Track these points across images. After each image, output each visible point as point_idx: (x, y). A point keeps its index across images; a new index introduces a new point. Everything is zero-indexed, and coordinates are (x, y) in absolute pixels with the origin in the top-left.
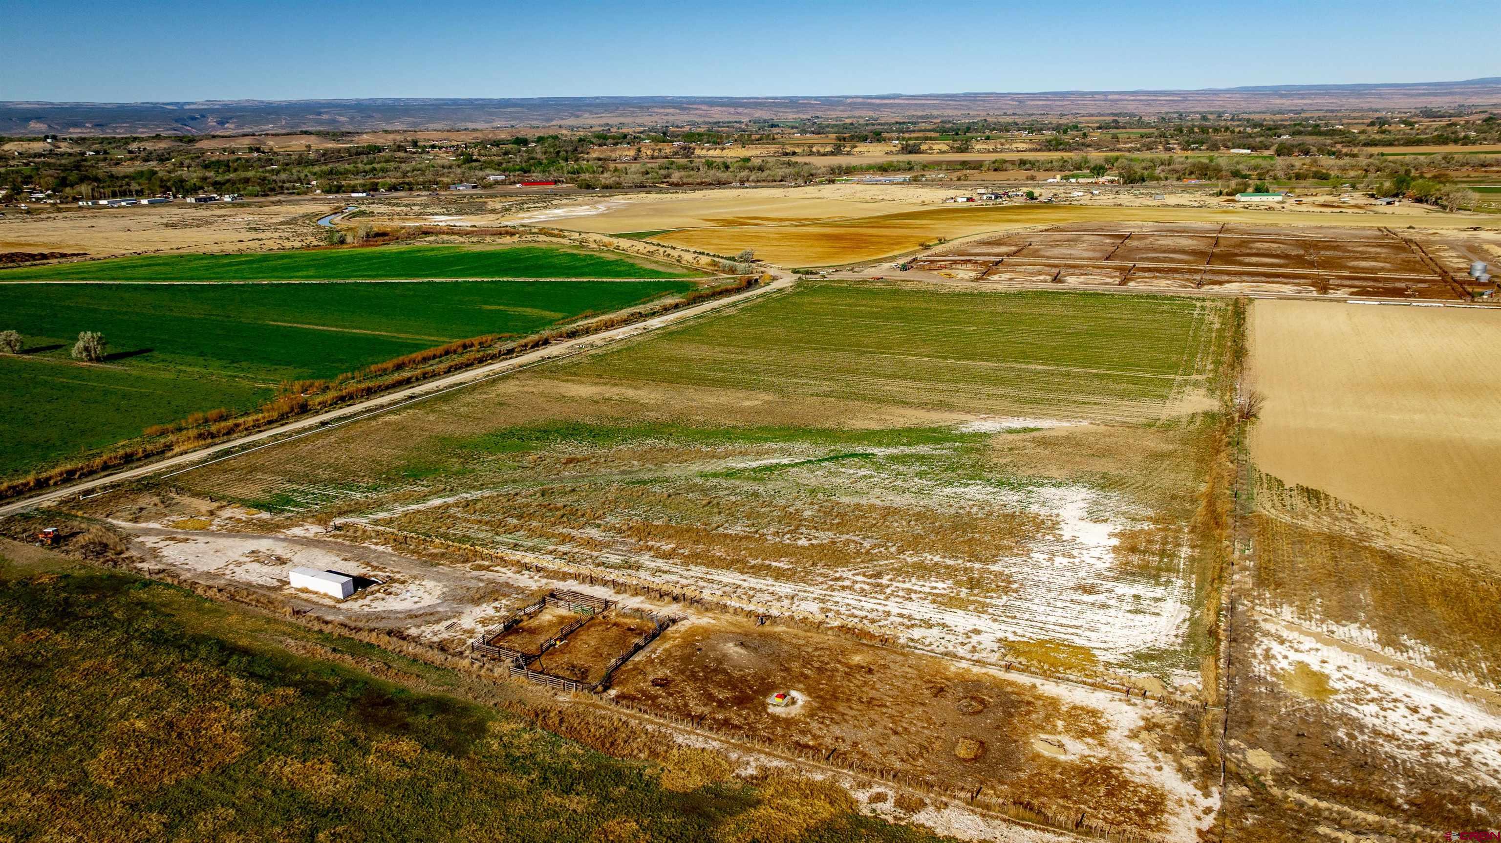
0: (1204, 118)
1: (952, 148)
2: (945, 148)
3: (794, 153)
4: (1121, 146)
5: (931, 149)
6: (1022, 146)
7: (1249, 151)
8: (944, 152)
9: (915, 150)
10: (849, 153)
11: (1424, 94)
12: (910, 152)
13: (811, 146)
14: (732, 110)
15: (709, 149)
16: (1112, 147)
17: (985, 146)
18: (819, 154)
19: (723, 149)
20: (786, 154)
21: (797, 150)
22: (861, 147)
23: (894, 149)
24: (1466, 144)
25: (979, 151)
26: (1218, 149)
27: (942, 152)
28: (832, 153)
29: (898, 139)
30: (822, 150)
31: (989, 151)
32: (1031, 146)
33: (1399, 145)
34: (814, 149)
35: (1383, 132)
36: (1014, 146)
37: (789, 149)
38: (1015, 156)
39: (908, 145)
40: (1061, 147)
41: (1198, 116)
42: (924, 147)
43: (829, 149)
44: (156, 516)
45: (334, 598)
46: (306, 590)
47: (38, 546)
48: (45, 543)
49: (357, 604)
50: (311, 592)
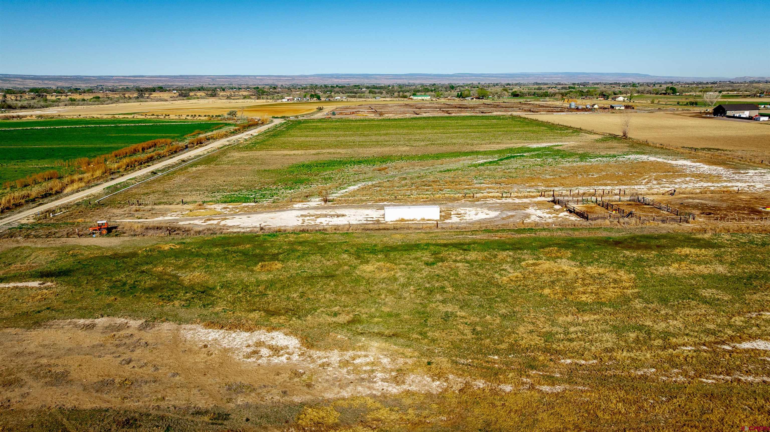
1: (207, 94)
4: (294, 93)
5: (195, 95)
6: (245, 93)
9: (186, 96)
10: (148, 98)
11: (391, 79)
12: (184, 97)
13: (124, 94)
14: (40, 82)
16: (290, 93)
17: (225, 94)
21: (116, 96)
22: (155, 95)
23: (175, 95)
25: (222, 96)
29: (177, 90)
30: (131, 96)
32: (250, 93)
36: (240, 93)
37: (111, 96)
39: (183, 93)
40: (265, 93)
42: (191, 94)
44: (155, 215)
45: (433, 220)
46: (402, 220)
47: (97, 237)
48: (101, 234)
49: (455, 219)
50: (408, 221)
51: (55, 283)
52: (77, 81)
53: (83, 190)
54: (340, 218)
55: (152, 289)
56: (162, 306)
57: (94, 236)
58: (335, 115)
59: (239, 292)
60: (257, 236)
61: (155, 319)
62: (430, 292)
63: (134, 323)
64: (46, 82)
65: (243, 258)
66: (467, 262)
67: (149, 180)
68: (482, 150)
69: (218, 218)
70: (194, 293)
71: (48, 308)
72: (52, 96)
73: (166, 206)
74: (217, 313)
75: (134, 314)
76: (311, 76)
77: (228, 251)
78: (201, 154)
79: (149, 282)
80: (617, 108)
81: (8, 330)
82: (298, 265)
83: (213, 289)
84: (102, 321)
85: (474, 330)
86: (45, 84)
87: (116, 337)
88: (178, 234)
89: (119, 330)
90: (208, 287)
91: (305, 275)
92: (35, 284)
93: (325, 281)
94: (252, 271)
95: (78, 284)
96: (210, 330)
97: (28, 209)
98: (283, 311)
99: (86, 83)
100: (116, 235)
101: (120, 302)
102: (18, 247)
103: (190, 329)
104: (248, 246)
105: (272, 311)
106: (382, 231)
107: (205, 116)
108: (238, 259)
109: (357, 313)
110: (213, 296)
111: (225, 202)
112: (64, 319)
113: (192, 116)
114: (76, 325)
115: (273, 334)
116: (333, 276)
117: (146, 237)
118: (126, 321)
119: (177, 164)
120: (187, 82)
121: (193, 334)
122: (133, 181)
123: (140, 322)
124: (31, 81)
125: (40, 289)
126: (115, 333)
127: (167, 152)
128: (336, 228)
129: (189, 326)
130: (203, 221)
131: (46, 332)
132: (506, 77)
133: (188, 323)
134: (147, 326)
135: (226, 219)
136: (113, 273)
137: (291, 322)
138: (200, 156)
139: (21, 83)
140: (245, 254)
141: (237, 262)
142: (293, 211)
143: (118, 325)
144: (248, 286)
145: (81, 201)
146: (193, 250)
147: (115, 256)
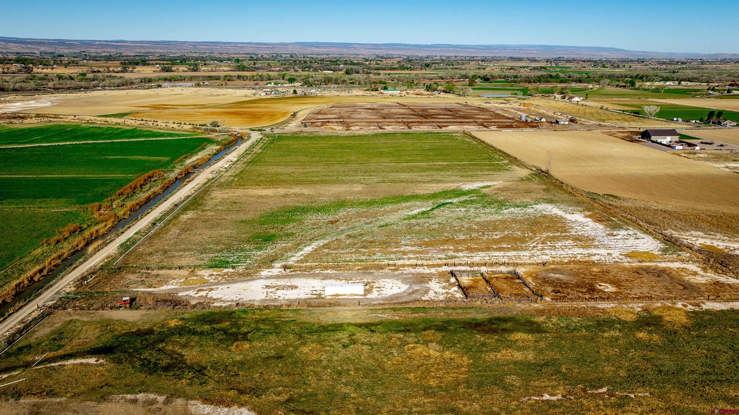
0: (292, 56)
1: (189, 69)
2: (185, 69)
3: (99, 71)
4: (273, 69)
5: (178, 69)
6: (225, 69)
7: (332, 72)
8: (185, 71)
9: (168, 70)
10: (131, 72)
11: (370, 49)
12: (167, 71)
13: (108, 68)
15: (43, 69)
16: (269, 69)
17: (206, 68)
18: (114, 71)
19: (53, 69)
20: (94, 72)
21: (100, 70)
22: (138, 68)
23: (158, 70)
24: (411, 70)
25: (204, 71)
26: (318, 71)
27: (184, 71)
28: (122, 72)
29: (159, 64)
30: (115, 70)
31: (209, 71)
32: (230, 69)
33: (388, 70)
34: (111, 69)
35: (378, 64)
36: (221, 68)
37: (96, 69)
38: (222, 74)
39: (165, 67)
40: (245, 69)
41: (288, 56)
42: (174, 68)
43: (119, 69)
44: (161, 283)
45: (359, 295)
46: (337, 295)
47: (123, 310)
48: (125, 307)
49: (374, 295)
50: (341, 295)
51: (105, 360)
52: (60, 45)
53: (102, 248)
54: (294, 291)
55: (167, 369)
56: (175, 384)
57: (121, 309)
58: (306, 127)
59: (222, 373)
60: (234, 312)
61: (172, 395)
62: (340, 373)
63: (161, 399)
64: (29, 46)
65: (224, 337)
66: (370, 345)
67: (150, 234)
68: (422, 192)
69: (206, 288)
70: (194, 373)
71: (107, 385)
72: (38, 68)
73: (168, 272)
74: (208, 391)
75: (159, 391)
76: (291, 44)
77: (214, 329)
78: (189, 193)
79: (165, 361)
80: (562, 123)
81: (88, 403)
82: (260, 345)
83: (205, 368)
84: (141, 396)
85: (358, 409)
86: (28, 48)
87: (152, 410)
88: (179, 308)
89: (152, 405)
90: (202, 367)
91: (264, 355)
92: (92, 361)
93: (276, 362)
94: (230, 351)
95: (120, 362)
96: (205, 405)
97: (67, 274)
98: (248, 391)
99: (69, 48)
100: (136, 309)
101: (150, 379)
102: (71, 321)
103: (194, 405)
104: (228, 323)
105: (241, 390)
106: (320, 308)
107: (190, 124)
108: (221, 338)
109: (292, 393)
110: (206, 375)
111: (211, 267)
112: (118, 395)
113: (178, 123)
114: (126, 400)
115: (242, 410)
116: (281, 357)
117: (157, 311)
118: (155, 397)
119: (172, 210)
120: (169, 49)
121: (196, 408)
122: (139, 236)
123: (164, 398)
124: (14, 44)
125: (96, 365)
126: (150, 407)
127: (161, 189)
128: (290, 303)
129: (192, 402)
130: (195, 292)
131: (110, 405)
132: (484, 49)
133: (192, 400)
134: (168, 401)
135: (212, 289)
136: (140, 351)
137: (253, 400)
138: (189, 196)
139: (4, 47)
140: (225, 331)
141: (221, 341)
142: (261, 281)
143: (151, 400)
144: (227, 366)
145: (103, 263)
146: (191, 327)
147: (140, 333)
